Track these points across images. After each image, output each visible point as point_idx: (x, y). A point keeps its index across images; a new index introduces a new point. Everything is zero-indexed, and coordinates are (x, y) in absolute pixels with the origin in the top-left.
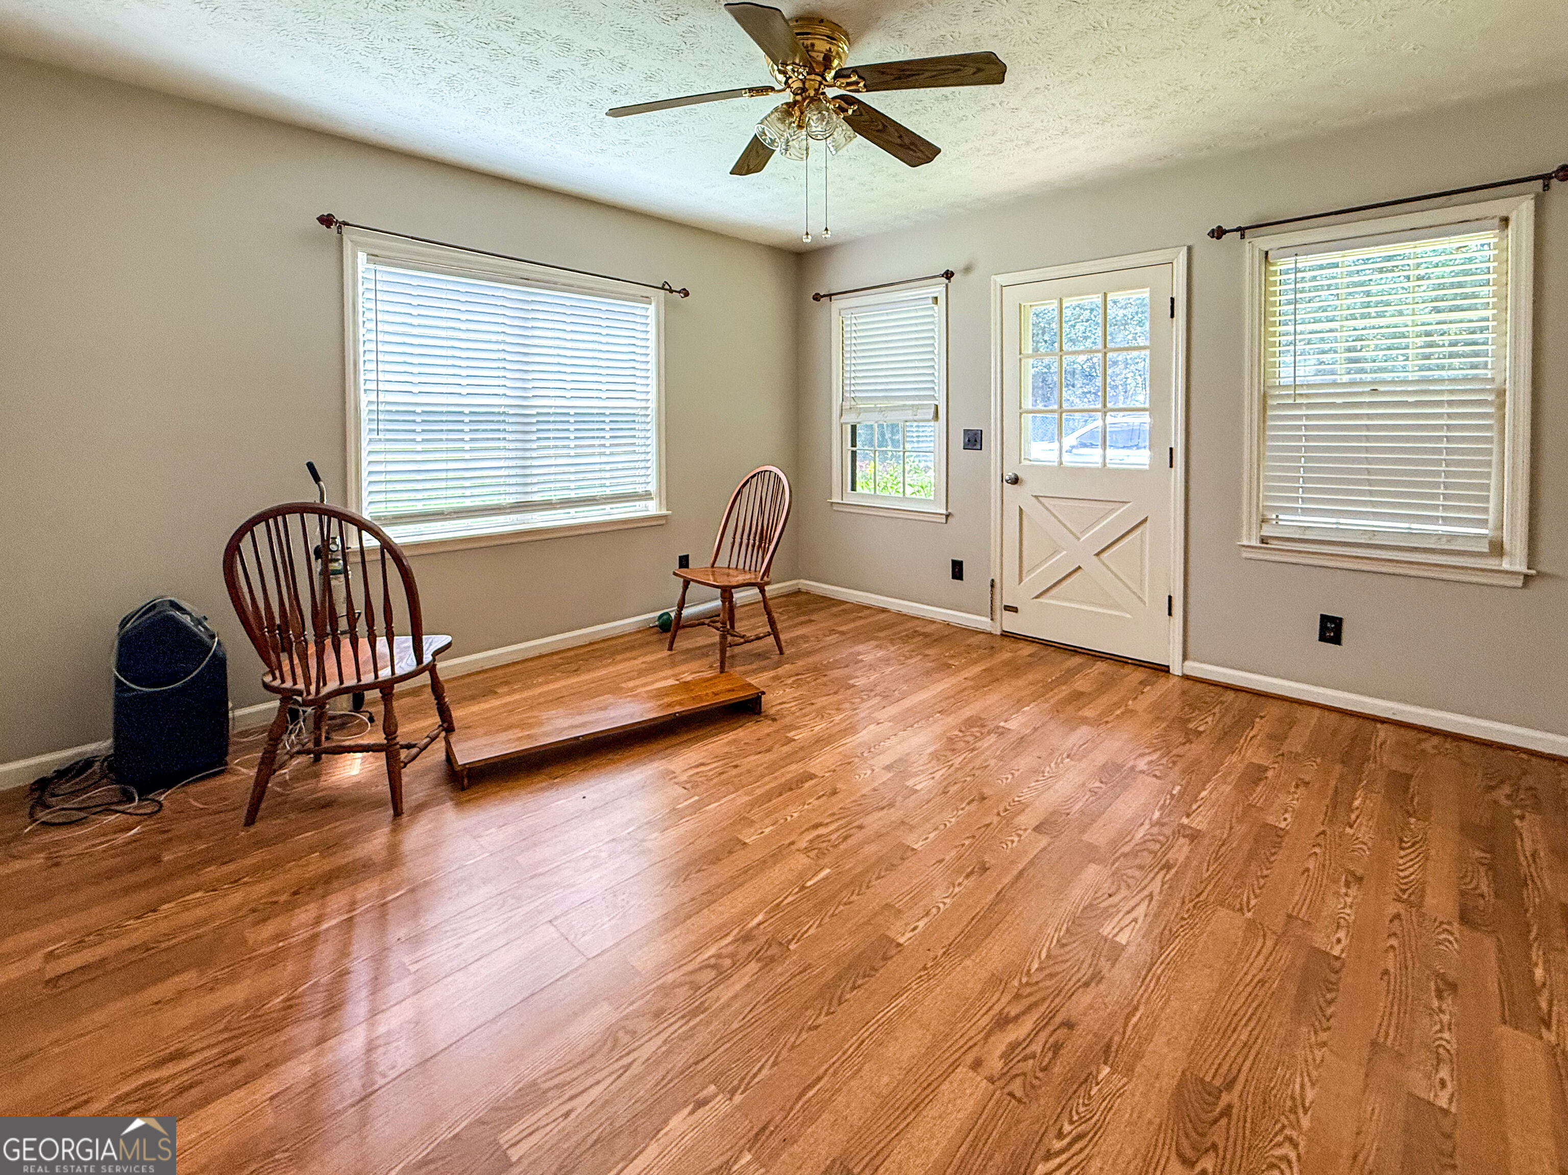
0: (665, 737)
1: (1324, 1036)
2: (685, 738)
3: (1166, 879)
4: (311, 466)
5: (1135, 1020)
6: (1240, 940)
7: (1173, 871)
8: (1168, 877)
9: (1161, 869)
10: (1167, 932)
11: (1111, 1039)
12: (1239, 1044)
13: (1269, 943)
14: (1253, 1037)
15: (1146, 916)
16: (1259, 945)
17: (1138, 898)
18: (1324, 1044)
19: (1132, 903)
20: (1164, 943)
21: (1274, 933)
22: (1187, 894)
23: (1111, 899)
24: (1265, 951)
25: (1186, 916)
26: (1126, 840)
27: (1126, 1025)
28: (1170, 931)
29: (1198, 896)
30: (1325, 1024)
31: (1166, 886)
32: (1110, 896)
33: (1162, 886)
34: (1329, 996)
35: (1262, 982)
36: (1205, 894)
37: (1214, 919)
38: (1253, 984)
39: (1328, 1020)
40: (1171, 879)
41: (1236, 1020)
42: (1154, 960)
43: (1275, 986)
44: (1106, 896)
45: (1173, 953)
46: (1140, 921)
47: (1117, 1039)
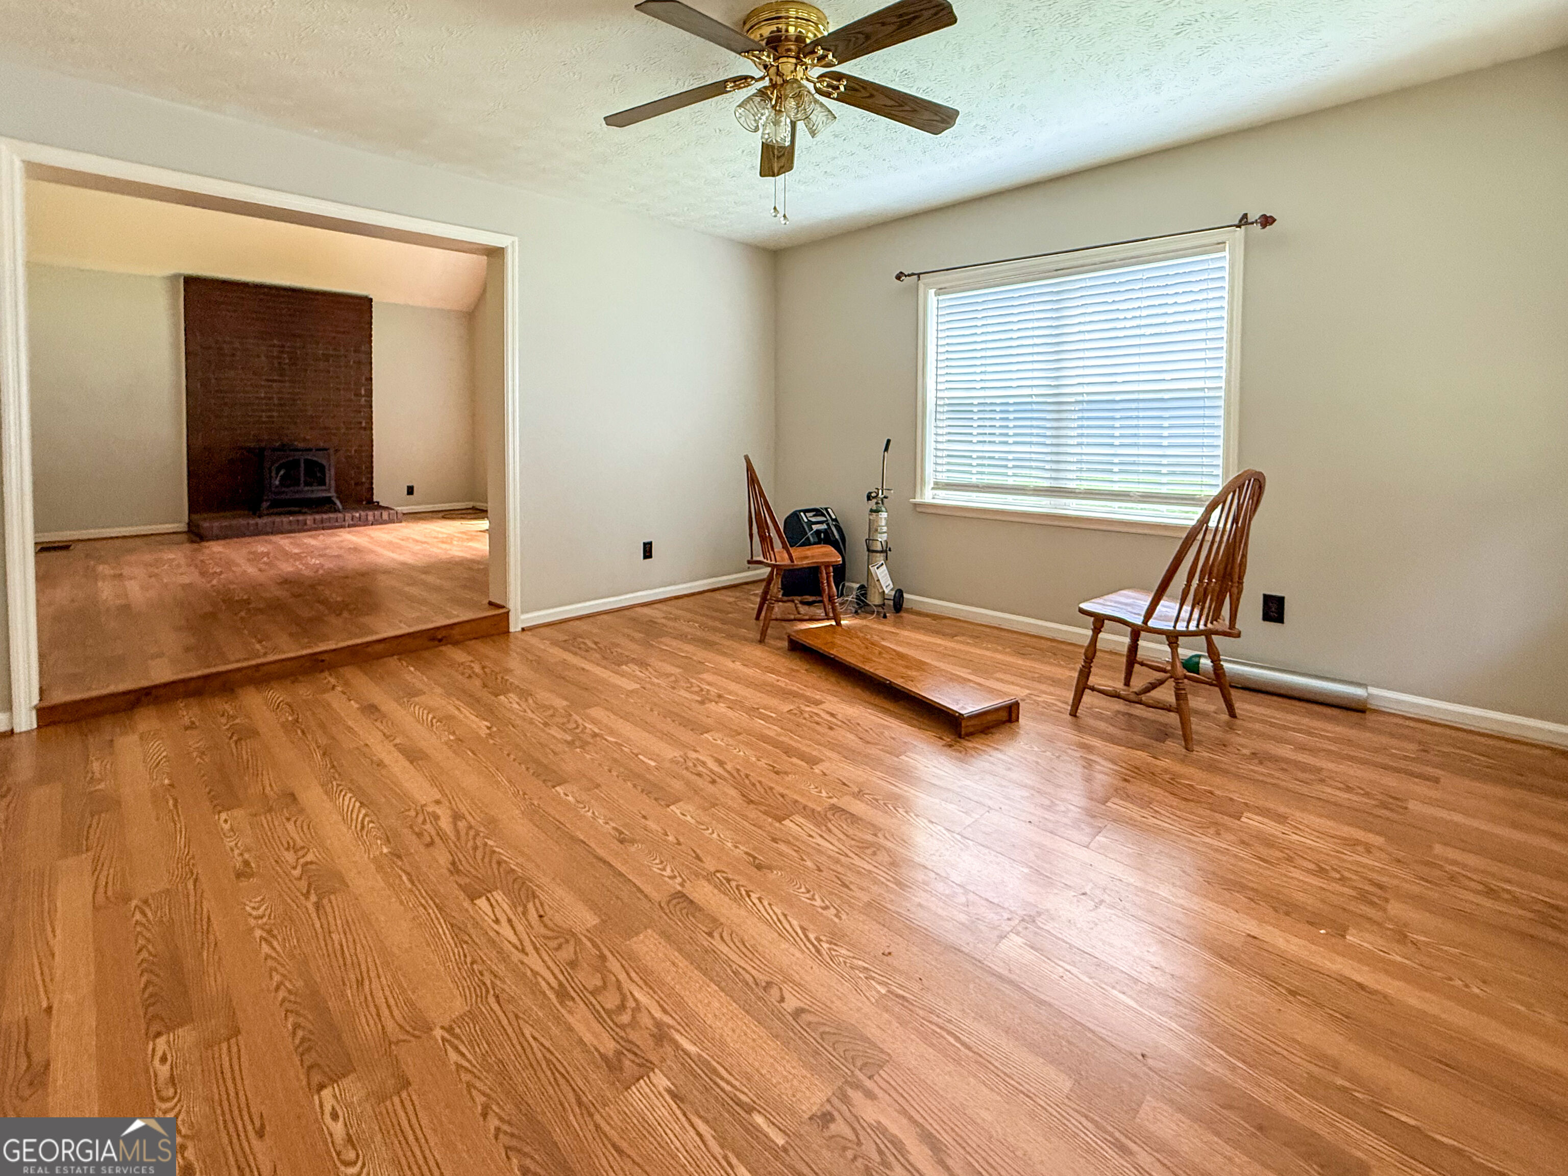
0: (885, 698)
1: (282, 994)
2: (887, 706)
3: (540, 980)
4: (889, 441)
5: (404, 878)
6: (413, 998)
7: (552, 996)
8: (543, 983)
9: (561, 984)
10: (466, 938)
11: (402, 860)
12: (333, 928)
13: (390, 1025)
14: (329, 941)
15: (498, 933)
16: (396, 1012)
17: (524, 937)
18: (277, 989)
19: (520, 928)
20: (457, 931)
21: (397, 1043)
22: (506, 987)
23: (536, 916)
24: (385, 1012)
25: (475, 966)
26: (633, 975)
27: (404, 871)
28: (466, 942)
29: (497, 997)
30: (287, 1005)
31: (529, 973)
32: (541, 916)
33: (532, 970)
34: (300, 1033)
35: (360, 983)
36: (496, 1007)
37: (456, 992)
38: (365, 975)
39: (287, 1011)
40: (538, 983)
41: (351, 939)
42: (444, 914)
43: (349, 991)
44: (542, 913)
45: (440, 930)
46: (496, 927)
47: (400, 863)
